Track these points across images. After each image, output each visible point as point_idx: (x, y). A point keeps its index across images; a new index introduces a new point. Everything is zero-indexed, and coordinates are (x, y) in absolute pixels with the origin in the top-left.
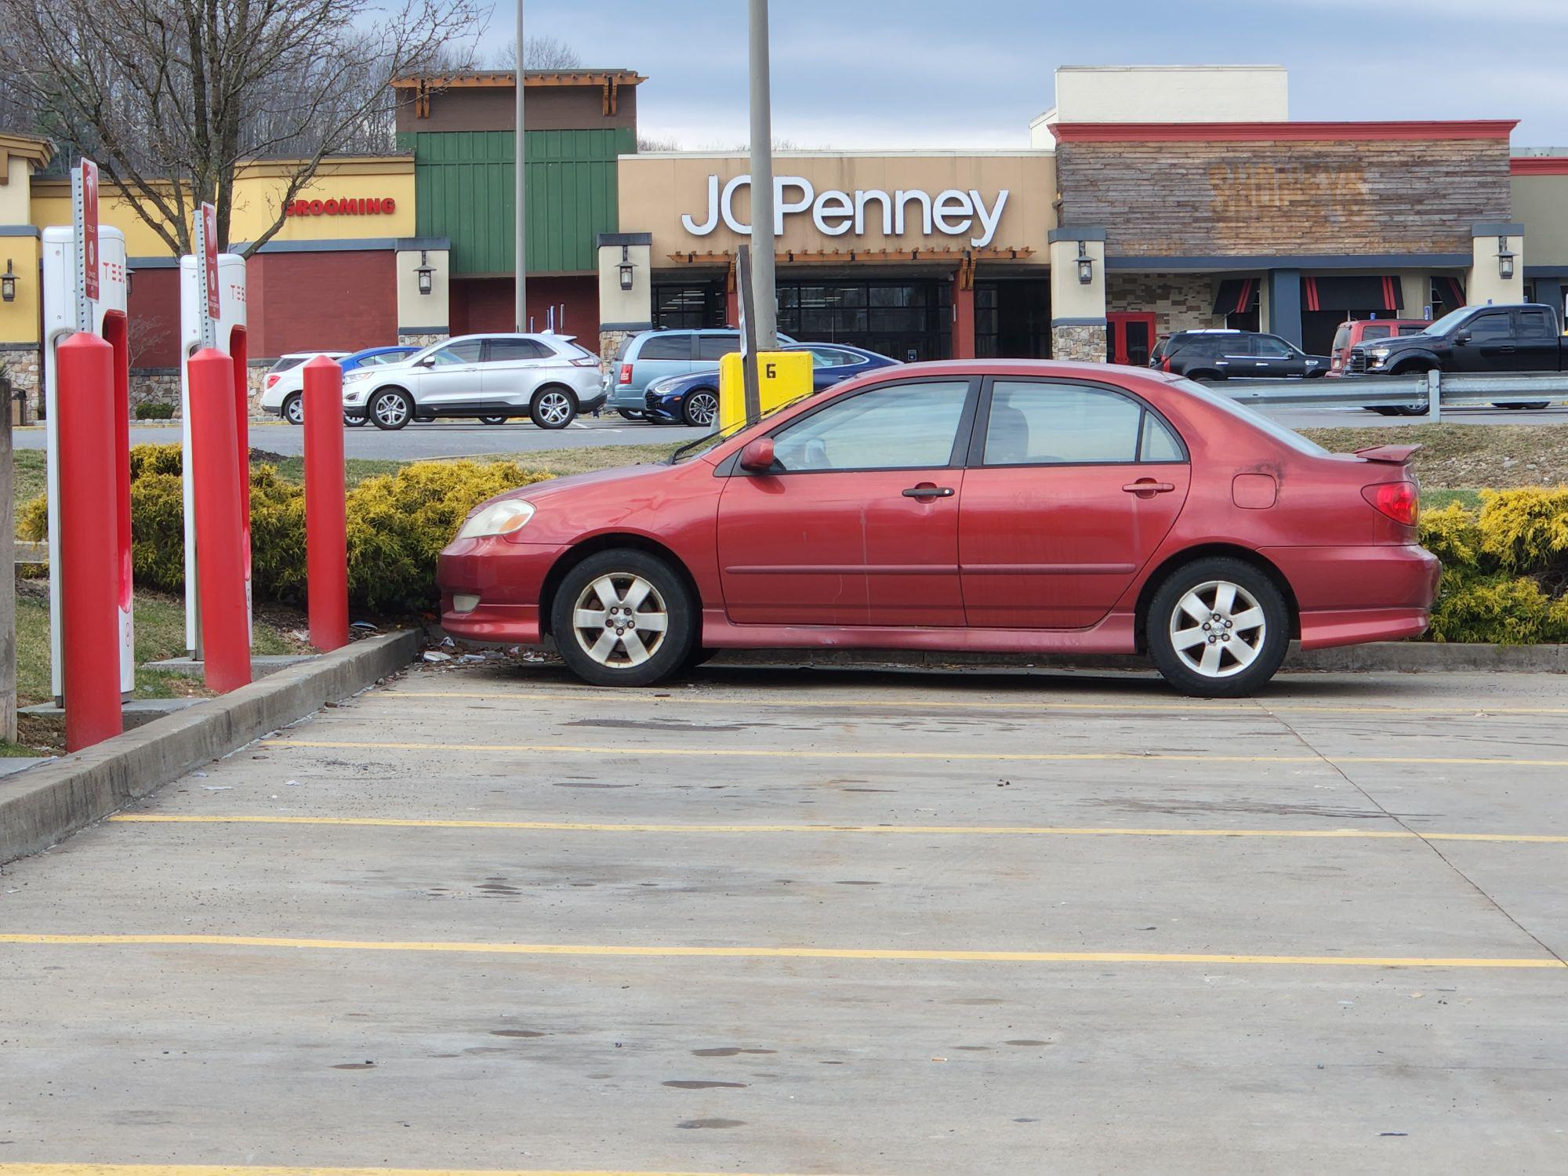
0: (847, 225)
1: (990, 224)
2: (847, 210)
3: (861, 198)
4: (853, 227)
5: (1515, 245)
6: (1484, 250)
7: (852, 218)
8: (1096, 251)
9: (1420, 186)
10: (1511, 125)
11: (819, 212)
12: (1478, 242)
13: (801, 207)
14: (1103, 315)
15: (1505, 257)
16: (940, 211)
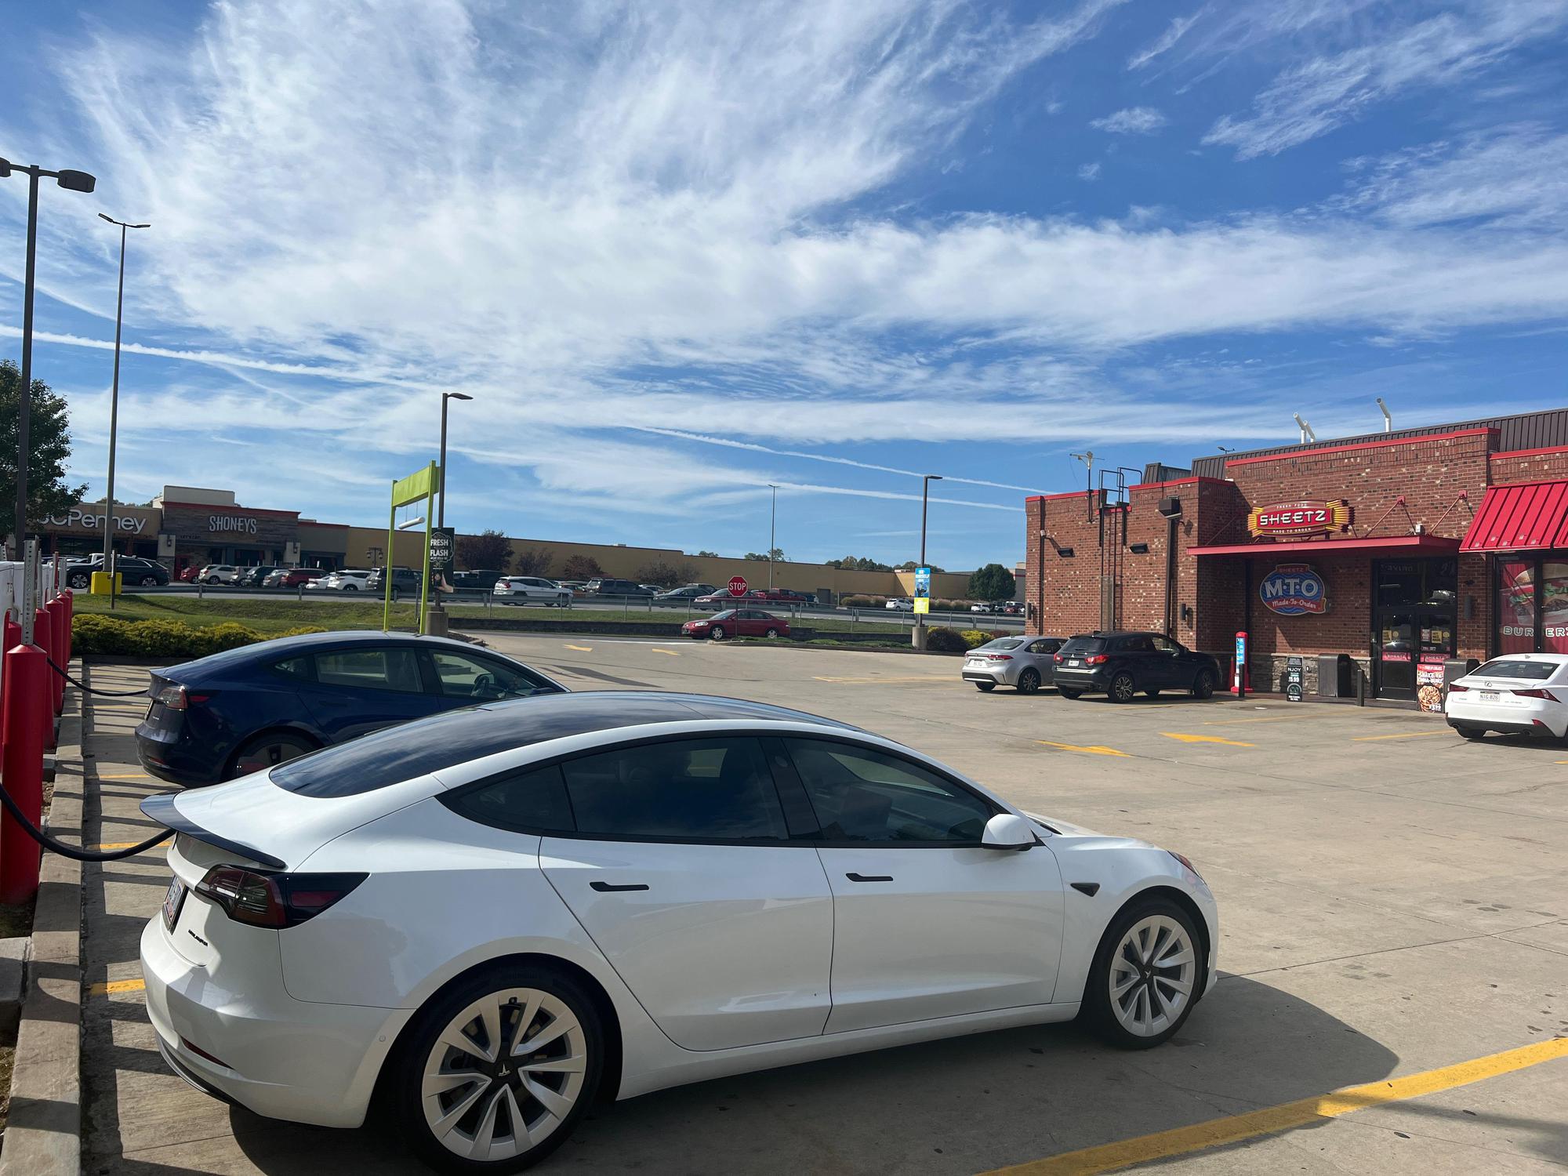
0: (93, 524)
1: (139, 528)
2: (93, 520)
3: (98, 517)
4: (94, 526)
5: (298, 545)
6: (289, 545)
7: (95, 523)
8: (173, 538)
9: (272, 527)
10: (299, 513)
11: (83, 520)
12: (288, 544)
13: (78, 518)
14: (174, 555)
15: (295, 547)
16: (123, 523)
